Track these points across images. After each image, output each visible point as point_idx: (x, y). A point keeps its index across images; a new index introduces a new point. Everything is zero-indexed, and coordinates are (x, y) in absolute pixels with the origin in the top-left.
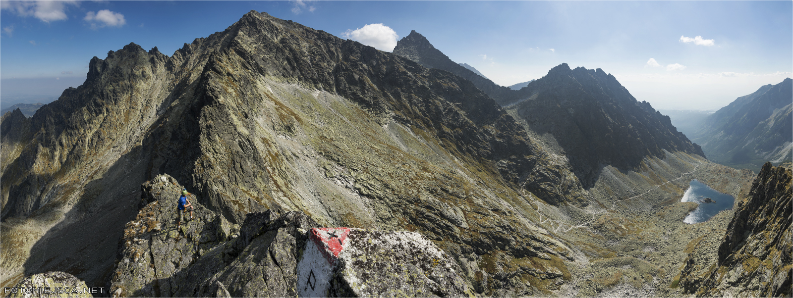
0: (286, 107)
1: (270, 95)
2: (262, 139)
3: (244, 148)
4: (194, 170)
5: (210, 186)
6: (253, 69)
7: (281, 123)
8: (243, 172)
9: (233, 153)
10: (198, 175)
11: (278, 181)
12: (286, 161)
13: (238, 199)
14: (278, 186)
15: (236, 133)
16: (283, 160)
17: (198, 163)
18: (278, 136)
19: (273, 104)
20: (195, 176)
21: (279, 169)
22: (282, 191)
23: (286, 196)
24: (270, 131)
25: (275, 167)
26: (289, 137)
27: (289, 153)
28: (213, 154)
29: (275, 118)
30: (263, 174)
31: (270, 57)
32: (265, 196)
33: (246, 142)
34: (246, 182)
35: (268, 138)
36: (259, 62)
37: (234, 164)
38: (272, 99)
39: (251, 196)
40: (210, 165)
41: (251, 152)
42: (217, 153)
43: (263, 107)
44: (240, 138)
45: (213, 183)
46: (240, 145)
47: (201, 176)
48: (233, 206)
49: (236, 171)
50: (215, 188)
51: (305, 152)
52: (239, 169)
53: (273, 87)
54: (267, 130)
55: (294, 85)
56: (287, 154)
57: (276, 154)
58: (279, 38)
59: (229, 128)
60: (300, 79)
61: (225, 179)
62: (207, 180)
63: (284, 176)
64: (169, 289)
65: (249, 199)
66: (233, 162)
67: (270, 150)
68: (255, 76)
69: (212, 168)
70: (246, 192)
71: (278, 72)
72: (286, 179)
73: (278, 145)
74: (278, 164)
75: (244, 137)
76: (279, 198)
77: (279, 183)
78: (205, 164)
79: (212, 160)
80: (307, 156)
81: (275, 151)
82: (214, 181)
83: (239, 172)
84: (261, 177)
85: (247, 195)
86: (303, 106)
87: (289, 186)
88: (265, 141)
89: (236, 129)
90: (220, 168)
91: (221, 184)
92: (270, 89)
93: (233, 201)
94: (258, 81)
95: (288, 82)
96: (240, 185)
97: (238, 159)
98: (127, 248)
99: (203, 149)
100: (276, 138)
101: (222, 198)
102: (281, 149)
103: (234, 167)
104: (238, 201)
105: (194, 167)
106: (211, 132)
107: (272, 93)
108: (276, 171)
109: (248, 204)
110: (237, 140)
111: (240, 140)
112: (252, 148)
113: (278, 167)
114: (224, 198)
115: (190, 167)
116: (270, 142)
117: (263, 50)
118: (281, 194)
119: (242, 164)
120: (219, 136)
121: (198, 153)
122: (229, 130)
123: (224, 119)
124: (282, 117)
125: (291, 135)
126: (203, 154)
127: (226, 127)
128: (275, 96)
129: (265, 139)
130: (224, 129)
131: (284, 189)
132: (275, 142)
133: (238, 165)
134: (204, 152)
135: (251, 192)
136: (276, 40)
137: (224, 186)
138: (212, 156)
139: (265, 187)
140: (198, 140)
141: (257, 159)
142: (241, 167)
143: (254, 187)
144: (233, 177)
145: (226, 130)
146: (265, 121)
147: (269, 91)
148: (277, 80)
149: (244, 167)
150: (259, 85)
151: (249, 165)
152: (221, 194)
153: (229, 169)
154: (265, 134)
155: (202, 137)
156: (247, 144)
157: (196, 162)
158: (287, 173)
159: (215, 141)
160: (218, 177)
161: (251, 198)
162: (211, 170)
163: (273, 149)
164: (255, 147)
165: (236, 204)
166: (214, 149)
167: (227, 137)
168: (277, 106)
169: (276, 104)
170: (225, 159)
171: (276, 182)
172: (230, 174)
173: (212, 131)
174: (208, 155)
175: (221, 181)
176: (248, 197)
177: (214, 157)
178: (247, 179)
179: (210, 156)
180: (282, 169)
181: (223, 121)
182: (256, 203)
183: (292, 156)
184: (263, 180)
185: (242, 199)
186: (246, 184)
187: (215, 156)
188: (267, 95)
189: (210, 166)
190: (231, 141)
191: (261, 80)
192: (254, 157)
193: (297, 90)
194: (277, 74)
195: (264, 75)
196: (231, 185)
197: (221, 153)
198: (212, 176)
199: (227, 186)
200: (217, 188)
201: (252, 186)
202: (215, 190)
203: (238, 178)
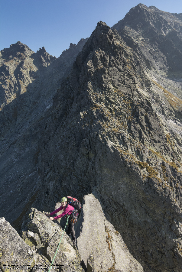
1: (158, 84)
5: (103, 142)
13: (145, 161)
17: (84, 114)
28: (107, 104)
34: (155, 141)
42: (111, 103)
45: (108, 138)
48: (140, 169)
49: (141, 125)
50: (110, 143)
59: (127, 80)
69: (105, 120)
70: (157, 154)
78: (95, 115)
79: (106, 111)
90: (116, 121)
91: (119, 139)
93: (139, 164)
96: (147, 143)
99: (92, 98)
101: (122, 157)
109: (160, 168)
114: (125, 157)
122: (127, 82)
126: (92, 105)
130: (120, 80)
134: (94, 101)
137: (123, 143)
138: (104, 106)
142: (147, 121)
144: (137, 131)
145: (124, 82)
152: (121, 152)
157: (81, 114)
160: (115, 131)
165: (142, 168)
166: (107, 99)
172: (132, 127)
173: (105, 77)
174: (98, 104)
175: (119, 135)
176: (160, 159)
177: (108, 108)
181: (119, 70)
186: (155, 143)
189: (102, 117)
196: (134, 141)
197: (117, 104)
198: (106, 129)
199: (128, 143)
200: (114, 144)
201: (163, 147)
202: (110, 147)
203: (144, 135)
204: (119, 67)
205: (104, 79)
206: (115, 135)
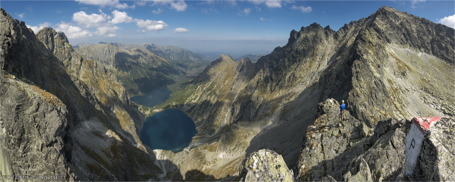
0: (402, 62)
1: (393, 55)
2: (388, 80)
3: (378, 85)
4: (348, 98)
5: (358, 108)
6: (384, 39)
7: (399, 71)
8: (376, 99)
9: (371, 88)
10: (350, 101)
11: (397, 105)
12: (401, 93)
13: (374, 115)
14: (397, 108)
15: (373, 76)
16: (400, 92)
17: (351, 93)
18: (397, 78)
19: (395, 60)
20: (349, 101)
21: (398, 98)
22: (399, 111)
23: (401, 114)
24: (393, 76)
25: (395, 97)
26: (403, 79)
27: (403, 89)
28: (360, 88)
29: (396, 68)
30: (388, 101)
31: (393, 33)
32: (389, 114)
33: (378, 82)
35: (391, 79)
36: (387, 36)
37: (372, 94)
38: (394, 57)
39: (381, 113)
40: (357, 95)
41: (381, 87)
42: (362, 88)
43: (389, 61)
44: (375, 79)
45: (360, 106)
46: (375, 83)
47: (352, 101)
48: (371, 119)
50: (360, 108)
51: (413, 88)
52: (374, 97)
53: (395, 50)
54: (391, 75)
55: (407, 49)
56: (402, 89)
57: (396, 89)
58: (399, 22)
60: (410, 46)
61: (366, 103)
62: (356, 104)
63: (400, 102)
64: (332, 165)
65: (380, 115)
66: (371, 93)
67: (393, 87)
68: (385, 44)
69: (359, 97)
70: (379, 111)
71: (398, 41)
72: (401, 104)
73: (397, 83)
74: (397, 95)
75: (377, 79)
76: (397, 115)
77: (397, 106)
78: (355, 94)
79: (359, 92)
80: (414, 90)
81: (396, 87)
82: (360, 104)
83: (374, 99)
84: (387, 102)
85: (379, 113)
86: (412, 61)
87: (403, 108)
88: (389, 81)
89: (373, 74)
90: (363, 97)
91: (364, 106)
92: (393, 51)
93: (371, 117)
94: (386, 46)
95: (404, 47)
96: (375, 107)
97: (374, 91)
98: (308, 141)
99: (354, 85)
100: (396, 79)
101: (365, 115)
102: (399, 86)
103: (371, 96)
104: (373, 117)
105: (348, 96)
106: (358, 75)
107: (394, 53)
108: (396, 99)
109: (379, 118)
110: (373, 80)
111: (375, 80)
112: (382, 85)
113: (397, 96)
114: (365, 114)
115: (346, 95)
116: (392, 82)
117: (390, 29)
118: (398, 112)
119: (376, 94)
120: (363, 78)
121: (351, 87)
122: (369, 74)
123: (366, 68)
124: (400, 68)
125: (404, 78)
126: (354, 89)
127: (367, 73)
128: (396, 55)
129: (390, 80)
130: (366, 74)
131: (400, 109)
132: (395, 82)
133: (374, 95)
134: (354, 87)
135: (381, 111)
136: (397, 23)
137: (366, 108)
138: (359, 89)
139: (389, 108)
140: (351, 80)
141: (385, 92)
142: (376, 96)
143: (383, 108)
144: (371, 102)
145: (368, 74)
146: (390, 70)
147: (392, 52)
148: (397, 46)
149: (377, 96)
150: (387, 49)
151: (380, 95)
152: (364, 112)
153: (368, 97)
154: (390, 77)
155: (353, 78)
156: (379, 83)
157: (349, 93)
158: (402, 100)
159: (361, 81)
160: (362, 102)
161: (381, 115)
162: (358, 98)
163: (394, 86)
164: (384, 85)
166: (360, 86)
167: (368, 79)
168: (397, 61)
169: (396, 60)
170: (367, 91)
171: (395, 105)
172: (369, 100)
174: (356, 89)
175: (364, 104)
176: (380, 114)
178: (379, 103)
179: (358, 89)
180: (399, 98)
181: (366, 69)
182: (384, 118)
183: (405, 90)
184: (388, 104)
185: (376, 115)
186: (378, 106)
187: (361, 90)
188: (391, 55)
190: (370, 81)
191: (388, 46)
192: (383, 90)
193: (408, 52)
194: (398, 43)
195: (390, 43)
196: (370, 107)
197: (364, 88)
198: (359, 102)
199: (367, 108)
200: (362, 109)
201: (382, 107)
202: (360, 110)
203: (374, 103)
204: (365, 68)
205: (359, 76)
206: (362, 105)
